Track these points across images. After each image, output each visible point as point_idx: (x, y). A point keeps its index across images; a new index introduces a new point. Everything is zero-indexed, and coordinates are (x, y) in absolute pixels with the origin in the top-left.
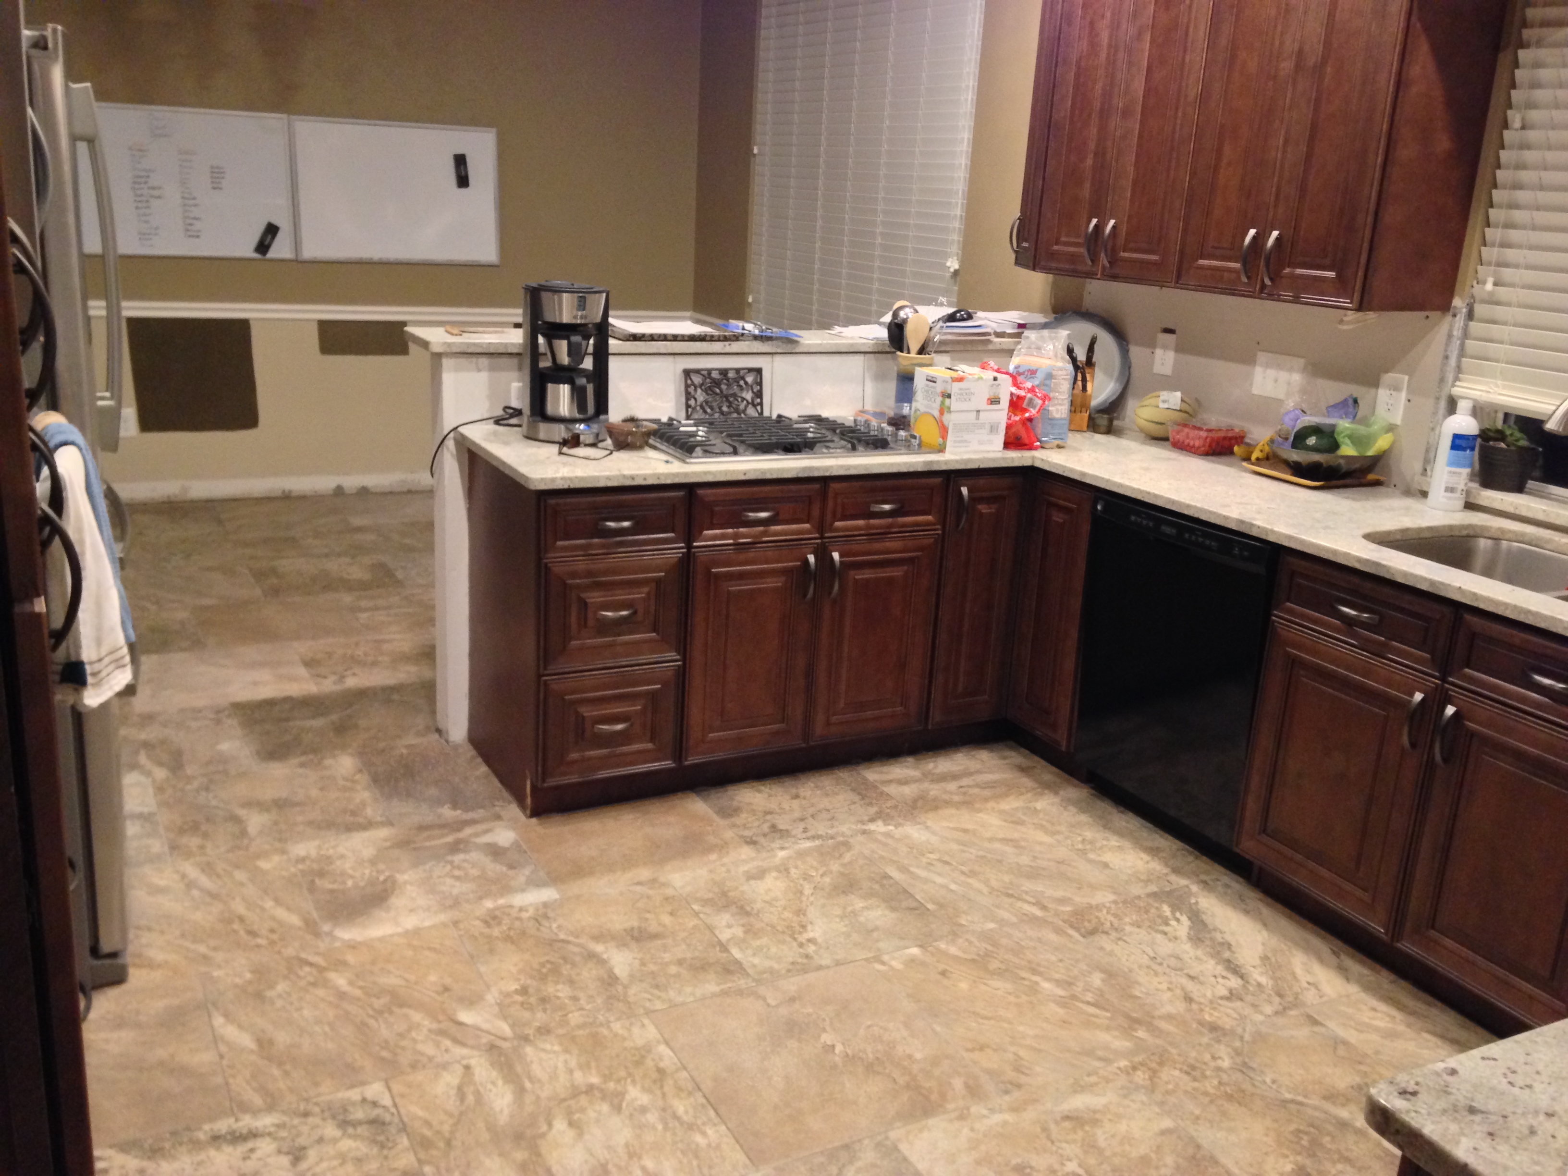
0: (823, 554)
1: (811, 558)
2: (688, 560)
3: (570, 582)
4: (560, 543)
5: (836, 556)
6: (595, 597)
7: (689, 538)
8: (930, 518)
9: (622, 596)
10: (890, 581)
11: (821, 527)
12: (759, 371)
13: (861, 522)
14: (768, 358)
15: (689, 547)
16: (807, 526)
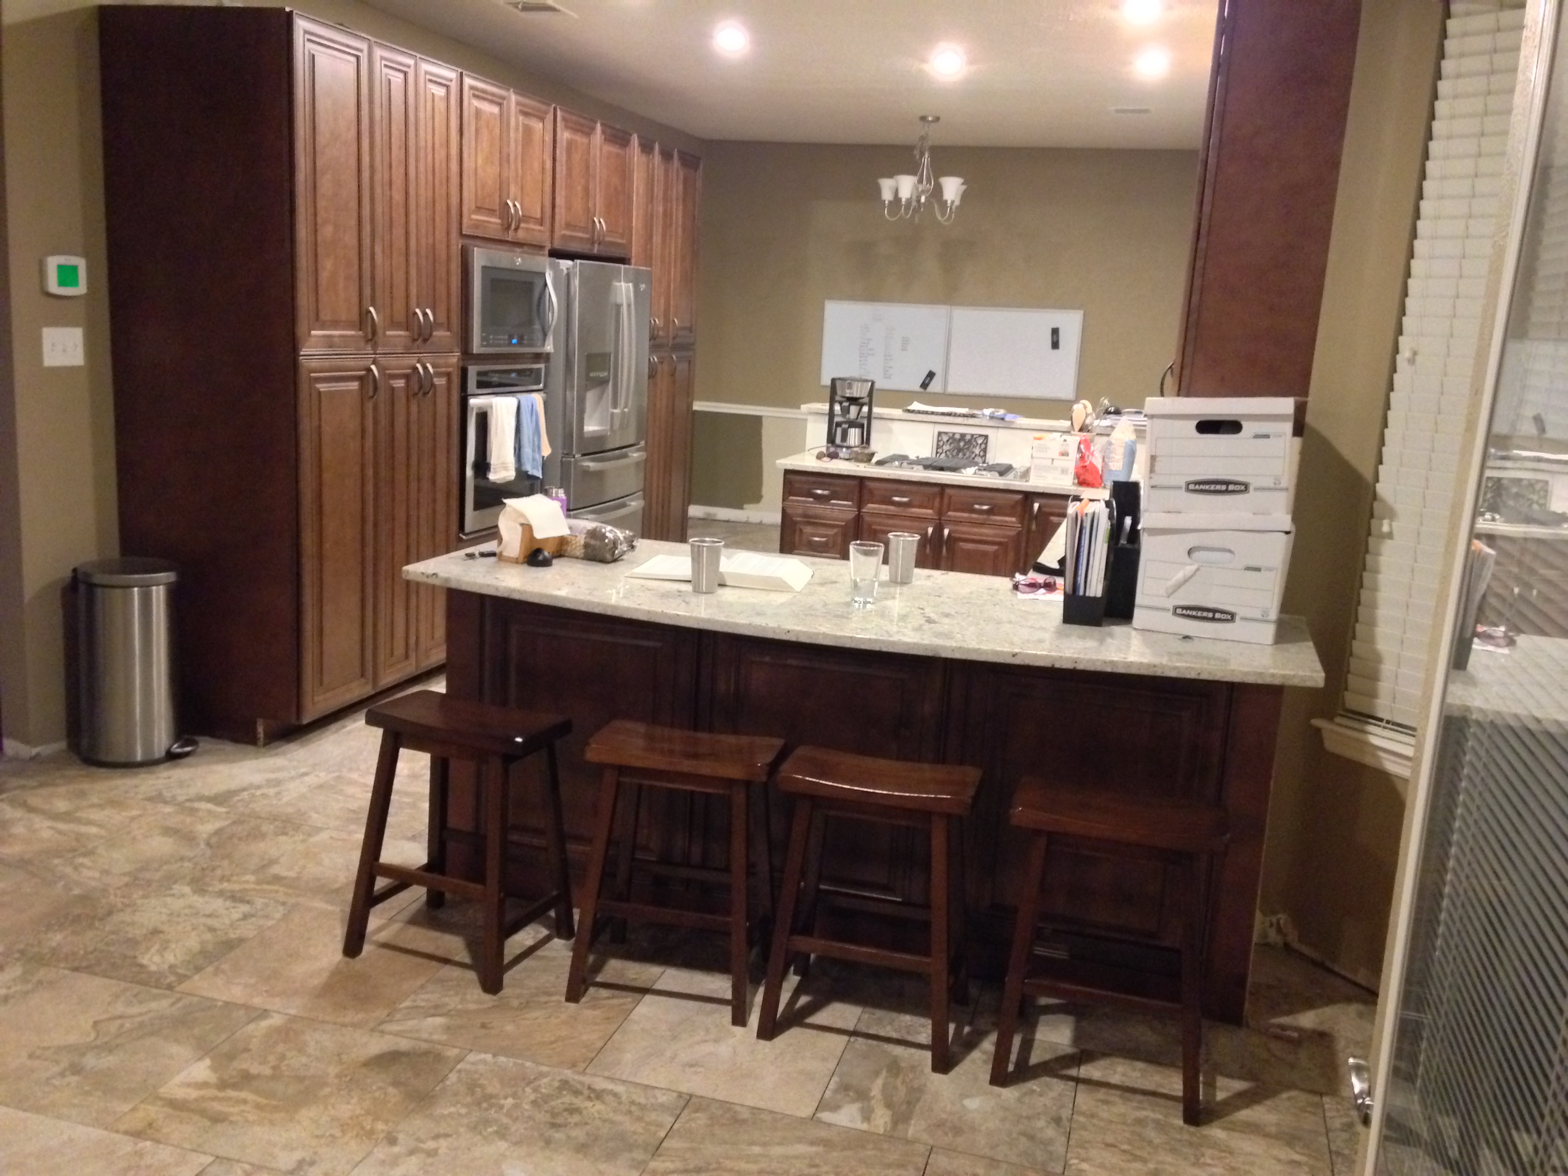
0: (939, 529)
1: (930, 530)
2: (859, 518)
3: (794, 519)
4: (791, 498)
5: (946, 532)
6: (808, 530)
7: (860, 505)
8: (1014, 519)
9: (822, 531)
10: (985, 554)
11: (940, 513)
12: (986, 437)
13: (966, 515)
14: (995, 430)
15: (859, 511)
16: (930, 511)
